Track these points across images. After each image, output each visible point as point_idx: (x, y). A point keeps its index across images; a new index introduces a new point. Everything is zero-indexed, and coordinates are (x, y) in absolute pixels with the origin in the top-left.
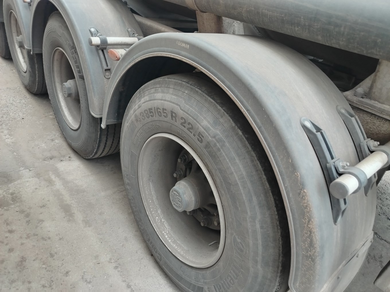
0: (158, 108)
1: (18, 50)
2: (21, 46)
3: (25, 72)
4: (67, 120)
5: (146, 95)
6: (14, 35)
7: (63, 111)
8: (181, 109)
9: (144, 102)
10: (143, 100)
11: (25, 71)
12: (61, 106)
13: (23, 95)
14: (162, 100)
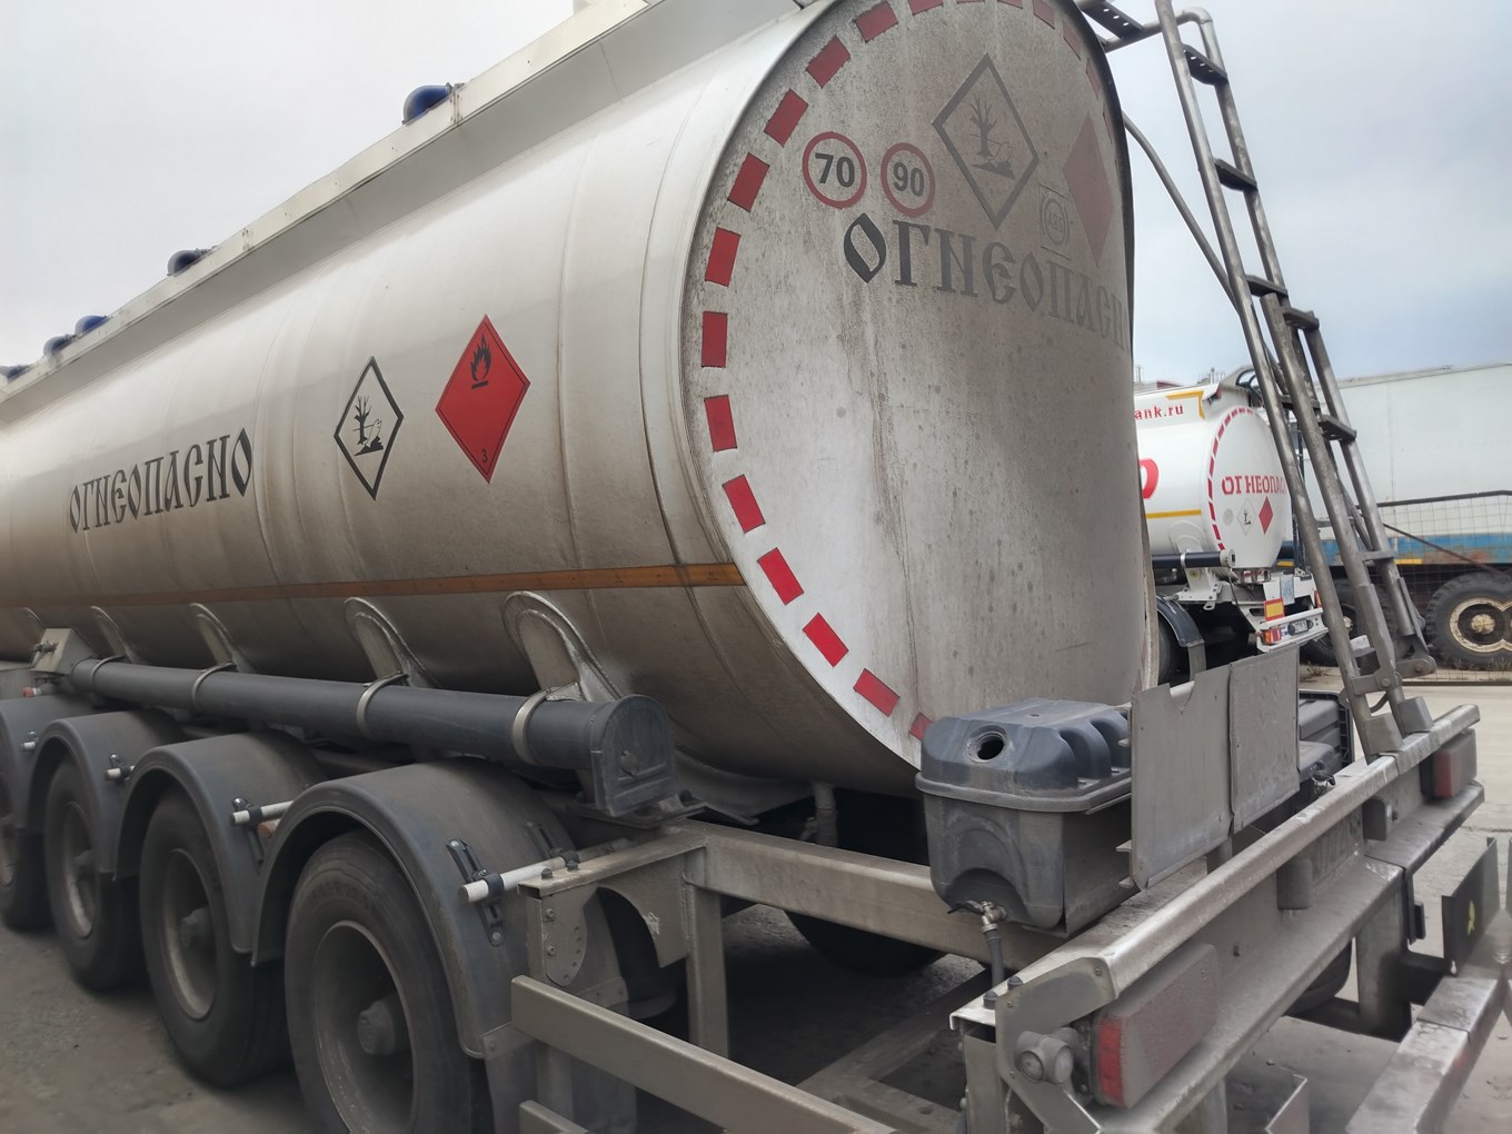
0: (321, 887)
3: (86, 938)
6: (67, 856)
8: (344, 874)
11: (85, 935)
14: (325, 872)
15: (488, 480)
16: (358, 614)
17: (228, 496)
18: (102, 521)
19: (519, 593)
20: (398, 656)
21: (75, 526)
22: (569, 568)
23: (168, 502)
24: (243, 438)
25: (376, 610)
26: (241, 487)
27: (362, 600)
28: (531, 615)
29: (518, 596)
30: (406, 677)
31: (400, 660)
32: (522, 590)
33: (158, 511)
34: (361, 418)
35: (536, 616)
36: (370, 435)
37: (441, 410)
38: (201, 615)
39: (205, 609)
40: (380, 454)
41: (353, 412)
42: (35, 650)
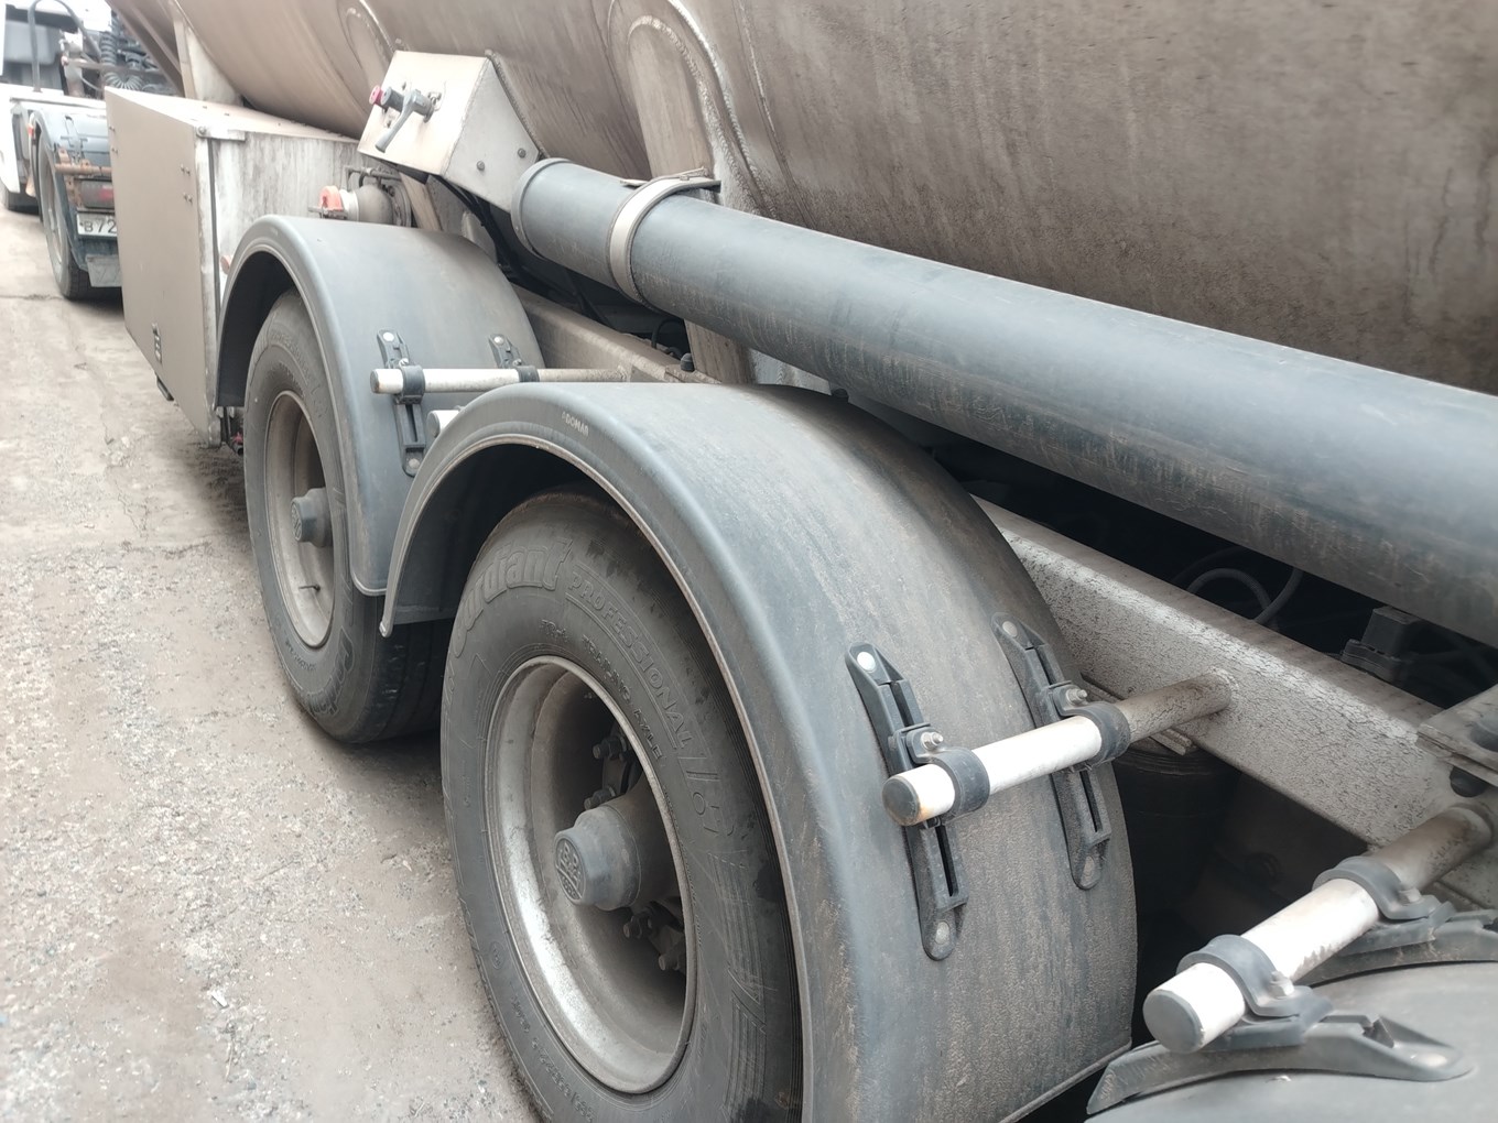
42: (372, 99)
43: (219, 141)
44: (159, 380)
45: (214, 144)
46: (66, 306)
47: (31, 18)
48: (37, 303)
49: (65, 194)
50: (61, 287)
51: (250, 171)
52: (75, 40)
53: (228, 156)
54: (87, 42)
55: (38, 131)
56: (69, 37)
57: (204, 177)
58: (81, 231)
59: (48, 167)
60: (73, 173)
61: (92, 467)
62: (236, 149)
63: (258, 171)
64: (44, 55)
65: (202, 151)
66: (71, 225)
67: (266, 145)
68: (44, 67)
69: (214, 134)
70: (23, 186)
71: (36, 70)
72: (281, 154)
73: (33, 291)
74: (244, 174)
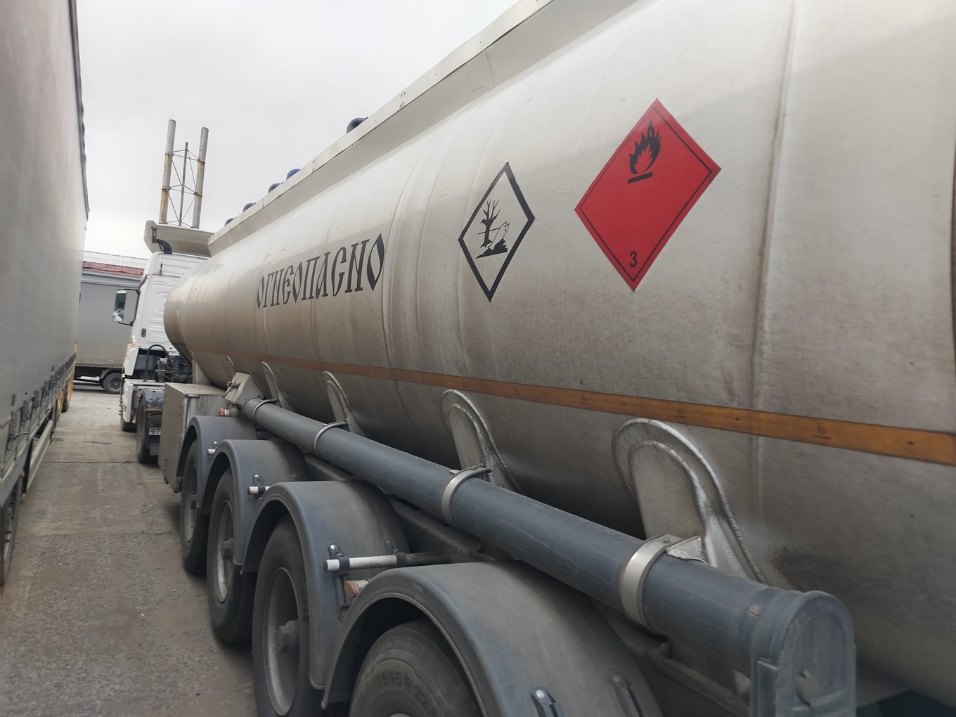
0: (392, 672)
1: (220, 562)
2: (228, 556)
3: (222, 603)
4: (274, 698)
5: (382, 650)
6: (221, 536)
7: (270, 680)
8: (416, 673)
9: (379, 662)
10: (377, 659)
11: (221, 601)
12: (268, 670)
13: (208, 647)
14: (396, 659)
15: (633, 288)
16: (453, 405)
17: (362, 289)
18: (275, 302)
19: (645, 420)
20: (484, 450)
21: (259, 305)
22: (735, 405)
23: (318, 291)
24: (380, 243)
25: (471, 405)
26: (373, 282)
27: (460, 394)
28: (656, 448)
29: (644, 423)
30: (489, 471)
31: (485, 454)
32: (650, 418)
33: (311, 297)
34: (488, 222)
35: (662, 451)
36: (495, 238)
37: (582, 210)
38: (330, 382)
39: (333, 377)
40: (504, 256)
41: (481, 216)
42: (228, 385)
43: (191, 397)
44: (165, 478)
45: (190, 398)
46: (138, 465)
47: (148, 353)
48: (128, 464)
49: (147, 420)
50: (138, 457)
51: (199, 405)
52: (164, 360)
53: (193, 402)
54: (168, 361)
55: (142, 397)
56: (162, 359)
57: (185, 408)
58: (150, 434)
59: (143, 410)
60: (151, 412)
61: (136, 512)
62: (196, 399)
63: (202, 405)
64: (150, 366)
65: (186, 401)
66: (147, 432)
67: (205, 398)
68: (150, 371)
69: (190, 396)
70: (131, 420)
71: (147, 373)
72: (209, 400)
73: (127, 460)
74: (197, 406)
